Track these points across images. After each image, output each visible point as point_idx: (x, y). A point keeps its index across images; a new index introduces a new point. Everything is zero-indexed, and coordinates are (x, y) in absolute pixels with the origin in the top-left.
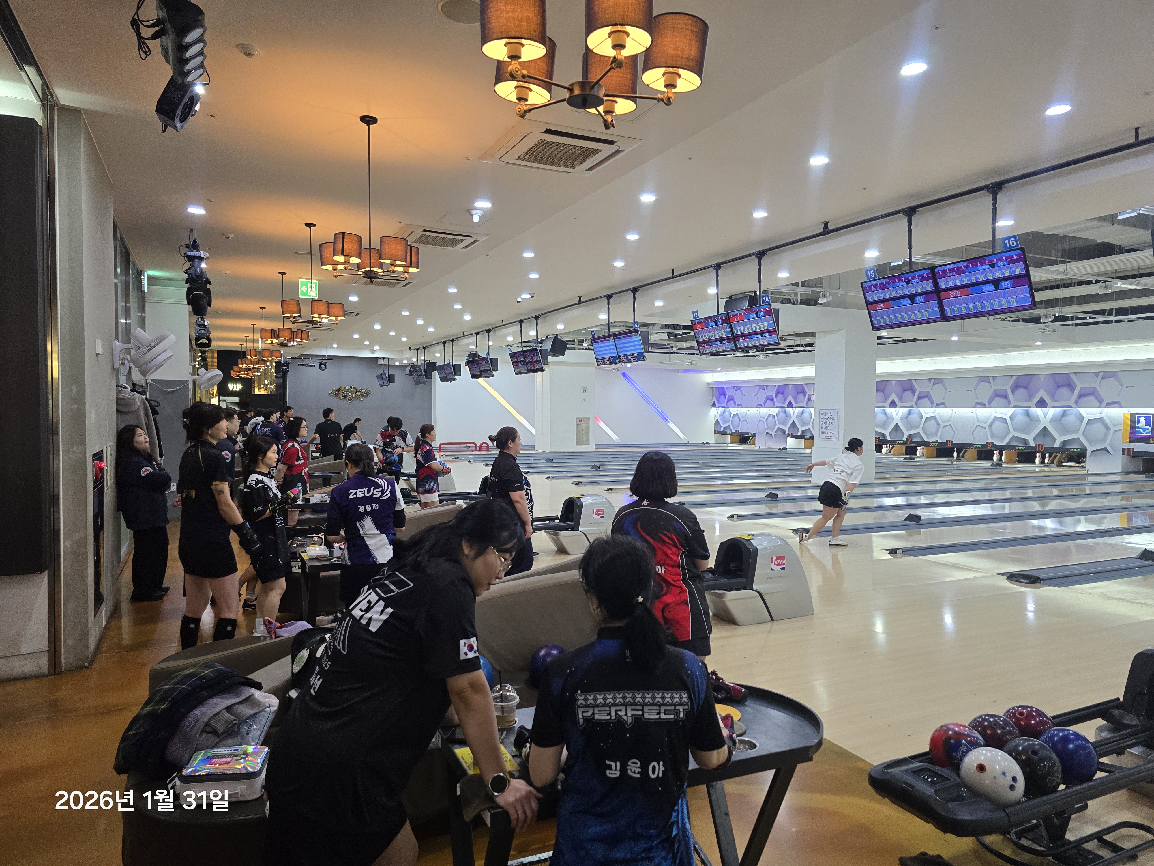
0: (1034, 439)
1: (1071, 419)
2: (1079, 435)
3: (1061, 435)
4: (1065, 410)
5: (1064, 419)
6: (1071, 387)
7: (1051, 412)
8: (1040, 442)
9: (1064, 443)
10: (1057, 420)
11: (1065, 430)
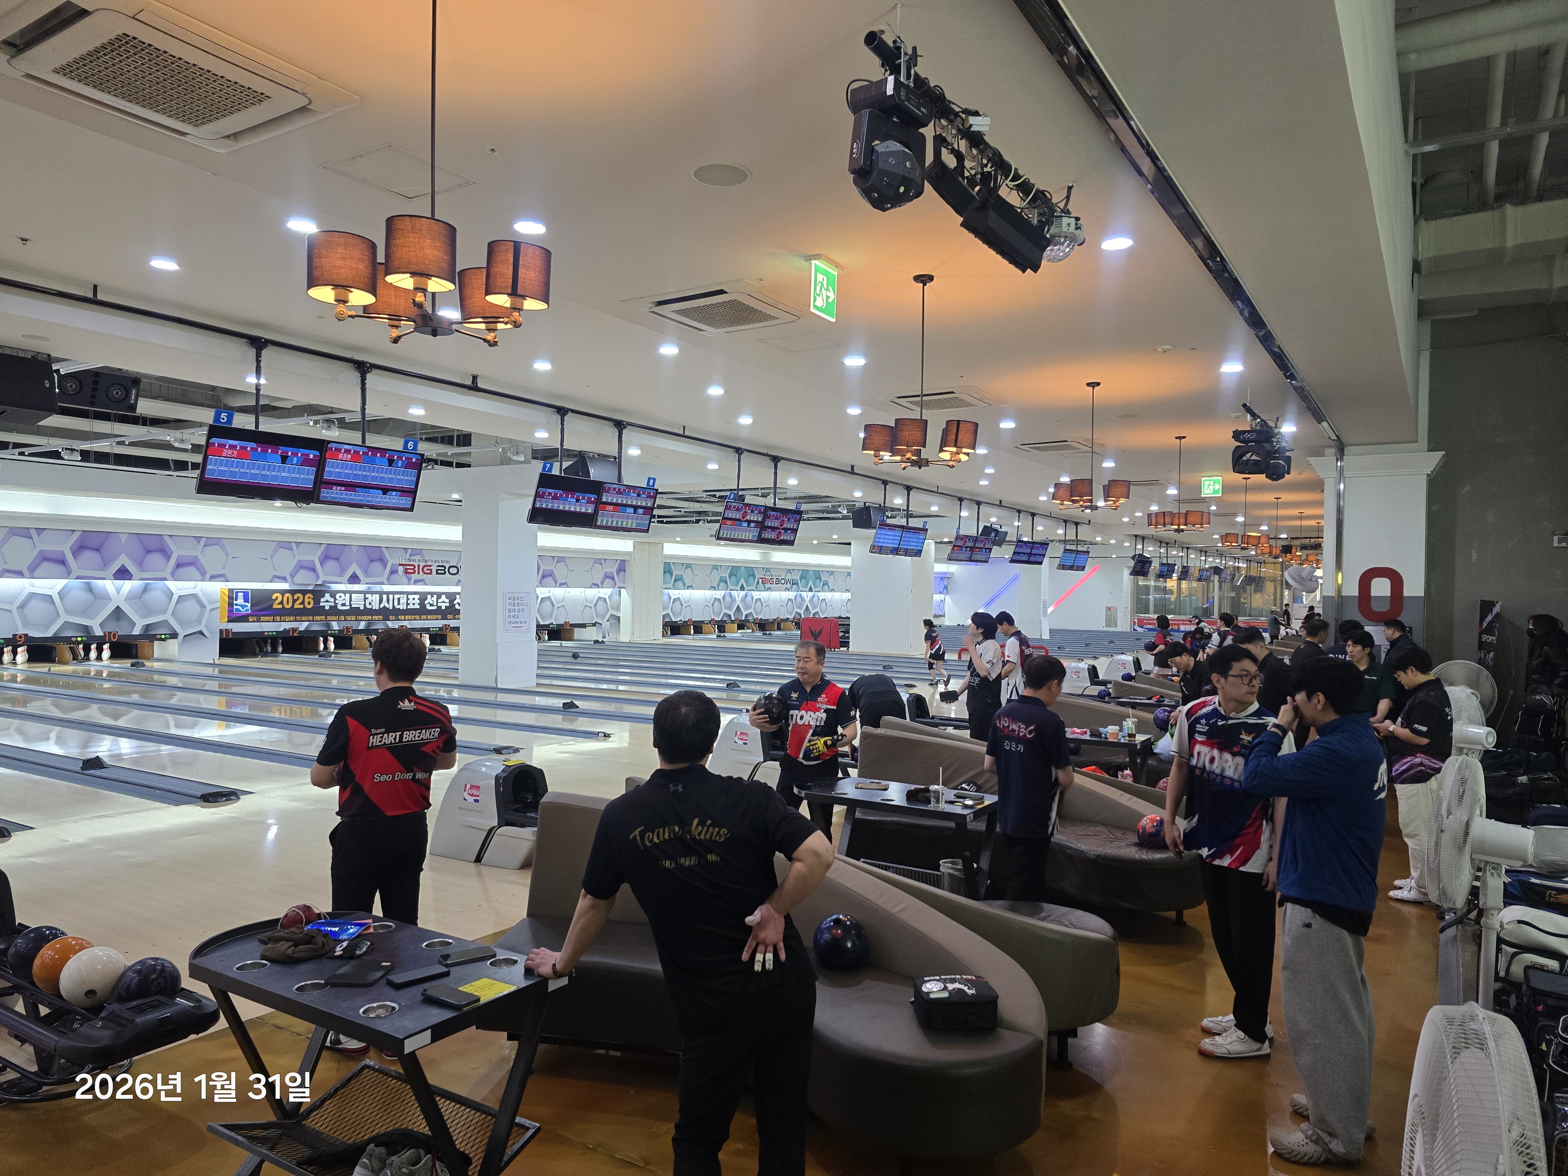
0: (101, 625)
1: (156, 595)
2: (168, 617)
3: (142, 618)
4: (147, 584)
5: (148, 596)
6: (165, 552)
7: (128, 586)
8: (111, 628)
9: (148, 627)
10: (136, 598)
11: (148, 611)
